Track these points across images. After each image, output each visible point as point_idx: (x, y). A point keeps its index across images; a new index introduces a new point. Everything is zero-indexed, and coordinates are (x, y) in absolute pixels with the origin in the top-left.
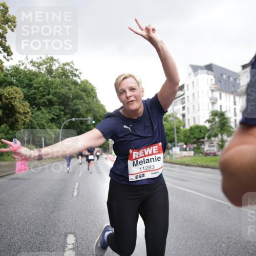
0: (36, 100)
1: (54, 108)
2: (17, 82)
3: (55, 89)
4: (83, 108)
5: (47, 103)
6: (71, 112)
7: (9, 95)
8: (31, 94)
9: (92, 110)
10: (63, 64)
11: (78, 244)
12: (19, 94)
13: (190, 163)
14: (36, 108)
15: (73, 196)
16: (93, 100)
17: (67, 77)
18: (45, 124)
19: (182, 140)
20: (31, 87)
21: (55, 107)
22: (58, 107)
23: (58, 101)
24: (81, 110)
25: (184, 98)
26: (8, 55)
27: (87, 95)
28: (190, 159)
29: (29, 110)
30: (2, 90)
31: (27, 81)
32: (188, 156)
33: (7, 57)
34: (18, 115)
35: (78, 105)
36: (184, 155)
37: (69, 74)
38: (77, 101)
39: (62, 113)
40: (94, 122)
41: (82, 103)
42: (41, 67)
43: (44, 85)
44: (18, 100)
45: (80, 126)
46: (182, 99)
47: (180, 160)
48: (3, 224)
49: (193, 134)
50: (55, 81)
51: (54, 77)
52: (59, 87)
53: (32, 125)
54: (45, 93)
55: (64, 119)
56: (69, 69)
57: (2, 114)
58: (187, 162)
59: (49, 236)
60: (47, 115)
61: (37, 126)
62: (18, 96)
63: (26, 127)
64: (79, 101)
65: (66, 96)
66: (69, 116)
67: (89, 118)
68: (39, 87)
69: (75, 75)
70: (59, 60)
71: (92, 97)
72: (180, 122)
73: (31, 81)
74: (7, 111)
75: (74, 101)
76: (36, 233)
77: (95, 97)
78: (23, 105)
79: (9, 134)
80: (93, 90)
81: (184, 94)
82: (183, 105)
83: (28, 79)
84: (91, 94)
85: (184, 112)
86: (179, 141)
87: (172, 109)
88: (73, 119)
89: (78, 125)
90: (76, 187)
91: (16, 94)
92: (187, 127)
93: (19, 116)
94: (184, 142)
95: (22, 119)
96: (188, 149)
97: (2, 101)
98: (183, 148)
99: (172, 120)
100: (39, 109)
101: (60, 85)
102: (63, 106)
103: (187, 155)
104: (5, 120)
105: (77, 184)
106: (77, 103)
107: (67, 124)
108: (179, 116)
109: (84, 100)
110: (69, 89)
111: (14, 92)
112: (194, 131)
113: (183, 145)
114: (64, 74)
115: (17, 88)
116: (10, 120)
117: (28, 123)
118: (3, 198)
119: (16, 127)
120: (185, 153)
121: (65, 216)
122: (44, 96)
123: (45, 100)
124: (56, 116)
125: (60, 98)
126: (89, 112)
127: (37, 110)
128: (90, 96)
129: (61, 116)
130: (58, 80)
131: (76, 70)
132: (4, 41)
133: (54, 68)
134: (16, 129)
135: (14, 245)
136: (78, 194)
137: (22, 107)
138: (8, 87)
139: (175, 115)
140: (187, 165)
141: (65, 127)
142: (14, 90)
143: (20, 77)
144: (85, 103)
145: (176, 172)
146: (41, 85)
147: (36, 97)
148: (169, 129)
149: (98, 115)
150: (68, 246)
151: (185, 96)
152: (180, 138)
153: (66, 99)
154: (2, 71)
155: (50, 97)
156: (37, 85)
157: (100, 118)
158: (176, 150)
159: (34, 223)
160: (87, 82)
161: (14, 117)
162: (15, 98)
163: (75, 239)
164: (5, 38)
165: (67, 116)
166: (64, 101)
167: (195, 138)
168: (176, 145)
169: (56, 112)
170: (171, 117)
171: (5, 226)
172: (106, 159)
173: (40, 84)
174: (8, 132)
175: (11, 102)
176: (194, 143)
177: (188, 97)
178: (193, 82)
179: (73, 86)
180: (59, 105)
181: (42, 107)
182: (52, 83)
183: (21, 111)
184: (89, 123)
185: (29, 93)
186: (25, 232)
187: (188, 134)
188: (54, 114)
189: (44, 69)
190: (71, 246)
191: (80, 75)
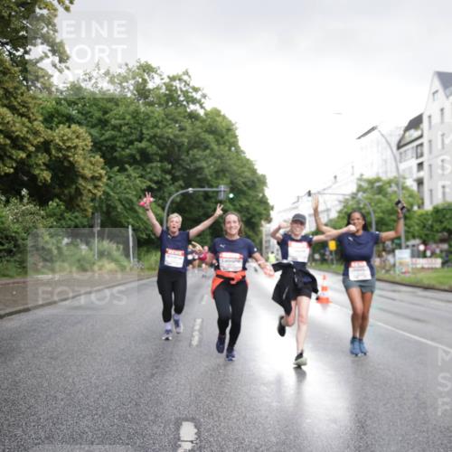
0: (116, 151)
1: (151, 168)
2: (80, 116)
3: (152, 128)
4: (209, 166)
5: (138, 157)
6: (185, 175)
7: (64, 142)
8: (106, 140)
9: (227, 171)
10: (169, 77)
11: (201, 441)
12: (84, 140)
13: (433, 282)
14: (116, 168)
15: (190, 345)
16: (230, 150)
17: (178, 103)
18: (135, 199)
19: (416, 234)
20: (106, 126)
21: (154, 164)
22: (159, 165)
23: (160, 152)
24: (206, 171)
25: (421, 145)
26: (60, 62)
27: (217, 141)
28: (434, 275)
29: (103, 172)
30: (49, 131)
31: (98, 114)
32: (428, 269)
33: (58, 65)
34: (81, 181)
35: (198, 160)
36: (419, 266)
37: (182, 98)
38: (197, 153)
39: (168, 177)
40: (231, 196)
41: (206, 156)
42: (125, 84)
43: (132, 121)
44: (81, 152)
45: (204, 203)
46: (417, 146)
47: (413, 276)
48: (60, 395)
49: (441, 222)
50: (153, 112)
51: (151, 104)
52: (160, 124)
53: (109, 203)
54: (133, 137)
55: (172, 188)
56: (181, 89)
57: (51, 179)
58: (426, 282)
59: (145, 423)
60: (138, 181)
61: (118, 203)
62: (81, 144)
63: (97, 205)
64: (200, 153)
65: (176, 143)
66: (181, 183)
67: (222, 188)
68: (121, 126)
69: (194, 101)
70: (159, 68)
71: (227, 144)
72: (411, 196)
73: (105, 113)
74: (60, 175)
75: (191, 152)
76: (119, 415)
77: (234, 143)
78: (91, 162)
79: (64, 219)
80: (230, 129)
81: (421, 137)
82: (420, 160)
83: (100, 110)
84: (226, 137)
85: (421, 174)
86: (410, 235)
87: (394, 169)
88: (190, 190)
89: (199, 202)
90: (197, 327)
91: (77, 140)
92: (428, 207)
93: (83, 184)
94: (420, 237)
95: (89, 191)
96: (428, 253)
97: (50, 154)
98: (419, 251)
99: (395, 192)
100: (122, 170)
101: (163, 121)
102: (170, 162)
103: (426, 266)
104: (57, 190)
105: (199, 321)
106: (198, 157)
107: (178, 199)
108: (411, 184)
109: (212, 150)
110: (182, 129)
111: (74, 137)
112: (444, 216)
113: (418, 245)
114: (170, 97)
115: (78, 128)
116: (66, 192)
117: (100, 198)
118: (56, 345)
119: (78, 206)
120: (421, 262)
121: (177, 384)
122: (131, 143)
123: (134, 152)
124: (156, 183)
125: (162, 145)
126: (221, 174)
127: (119, 171)
128: (224, 143)
129: (165, 183)
130: (158, 110)
131: (196, 90)
132: (51, 32)
133: (151, 85)
134: (77, 209)
135: (81, 438)
136: (200, 341)
137: (89, 165)
138: (61, 126)
139: (401, 180)
140: (427, 288)
141: (174, 205)
142: (74, 132)
143: (85, 105)
144: (214, 156)
145: (402, 301)
146: (126, 121)
147: (116, 145)
148: (388, 211)
149: (240, 181)
150: (183, 444)
151: (424, 140)
152: (412, 230)
153: (176, 149)
154: (50, 92)
155: (143, 145)
156: (118, 122)
157: (245, 188)
158: (403, 255)
159: (117, 396)
160: (217, 113)
161: (74, 187)
162: (75, 147)
163: (196, 431)
164: (54, 25)
165: (176, 184)
166: (171, 153)
167: (444, 229)
168: (403, 245)
169: (155, 175)
170: (393, 185)
171: (62, 400)
172: (256, 270)
173: (124, 119)
174: (62, 215)
175: (69, 156)
176: (443, 241)
177: (430, 141)
178: (442, 110)
179: (190, 121)
180: (161, 161)
181: (127, 166)
182: (148, 117)
183: (88, 173)
184: (222, 196)
185: (103, 138)
186: (100, 412)
187: (430, 222)
188: (151, 180)
189: (131, 88)
190: (188, 446)
191: (203, 100)
